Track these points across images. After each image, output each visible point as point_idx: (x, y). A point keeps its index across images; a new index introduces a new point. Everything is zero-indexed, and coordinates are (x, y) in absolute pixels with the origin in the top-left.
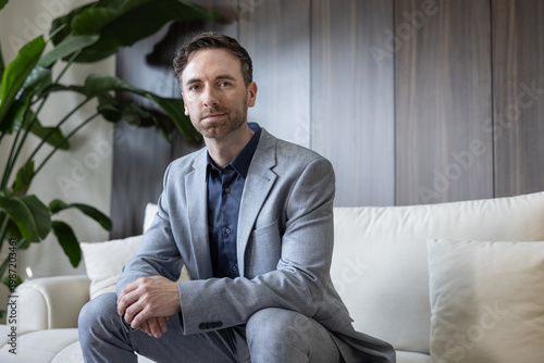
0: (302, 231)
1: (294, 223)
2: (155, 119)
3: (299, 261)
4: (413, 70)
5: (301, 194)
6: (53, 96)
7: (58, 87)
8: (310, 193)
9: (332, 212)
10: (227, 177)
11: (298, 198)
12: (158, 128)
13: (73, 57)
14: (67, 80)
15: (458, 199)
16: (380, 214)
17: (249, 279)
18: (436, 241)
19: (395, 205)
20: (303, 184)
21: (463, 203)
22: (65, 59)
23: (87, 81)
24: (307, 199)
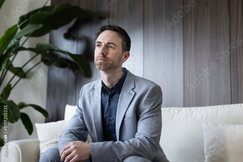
0: (147, 119)
1: (144, 115)
2: (69, 64)
3: (146, 134)
4: (193, 42)
5: (147, 102)
6: (20, 53)
7: (22, 49)
8: (151, 102)
9: (161, 111)
10: (111, 93)
11: (145, 104)
12: (70, 69)
13: (30, 35)
14: (26, 46)
15: (214, 105)
16: (179, 111)
17: (123, 141)
18: (207, 124)
19: (184, 107)
20: (148, 97)
21: (219, 106)
22: (26, 36)
23: (37, 46)
24: (150, 104)
